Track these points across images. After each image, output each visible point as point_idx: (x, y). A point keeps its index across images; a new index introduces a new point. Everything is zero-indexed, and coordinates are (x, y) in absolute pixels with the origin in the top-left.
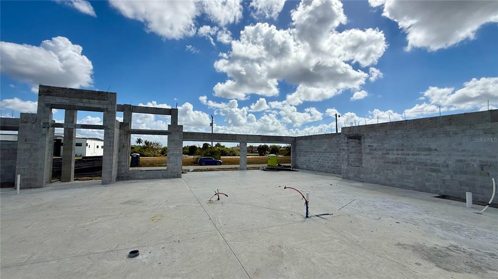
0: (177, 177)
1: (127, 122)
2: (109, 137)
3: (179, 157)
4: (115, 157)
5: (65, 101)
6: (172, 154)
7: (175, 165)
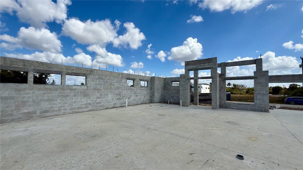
0: (265, 112)
1: (223, 73)
2: (215, 83)
3: (266, 96)
4: (218, 94)
5: (194, 67)
6: (259, 94)
7: (262, 102)
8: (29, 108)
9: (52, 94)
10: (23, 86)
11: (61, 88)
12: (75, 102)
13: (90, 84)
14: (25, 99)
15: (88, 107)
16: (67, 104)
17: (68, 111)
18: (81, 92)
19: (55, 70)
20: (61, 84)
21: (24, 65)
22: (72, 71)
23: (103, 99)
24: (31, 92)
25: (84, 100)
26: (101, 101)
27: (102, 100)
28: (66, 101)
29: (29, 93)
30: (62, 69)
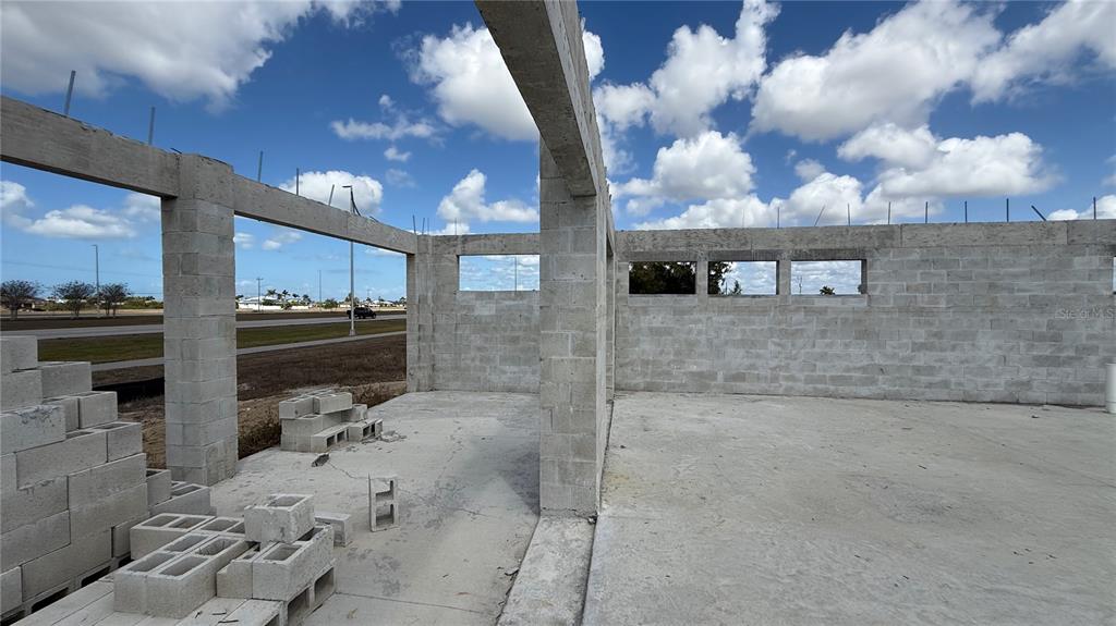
8: (700, 360)
9: (754, 323)
10: (686, 300)
11: (778, 304)
12: (823, 356)
13: (884, 289)
14: (692, 337)
15: (874, 382)
16: (795, 359)
17: (800, 386)
18: (845, 321)
19: (760, 247)
20: (778, 293)
21: (689, 245)
22: (812, 246)
23: (949, 355)
24: (703, 316)
25: (859, 354)
26: (937, 365)
27: (941, 360)
28: (794, 352)
29: (700, 321)
30: (779, 241)
